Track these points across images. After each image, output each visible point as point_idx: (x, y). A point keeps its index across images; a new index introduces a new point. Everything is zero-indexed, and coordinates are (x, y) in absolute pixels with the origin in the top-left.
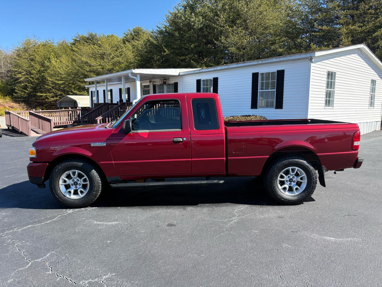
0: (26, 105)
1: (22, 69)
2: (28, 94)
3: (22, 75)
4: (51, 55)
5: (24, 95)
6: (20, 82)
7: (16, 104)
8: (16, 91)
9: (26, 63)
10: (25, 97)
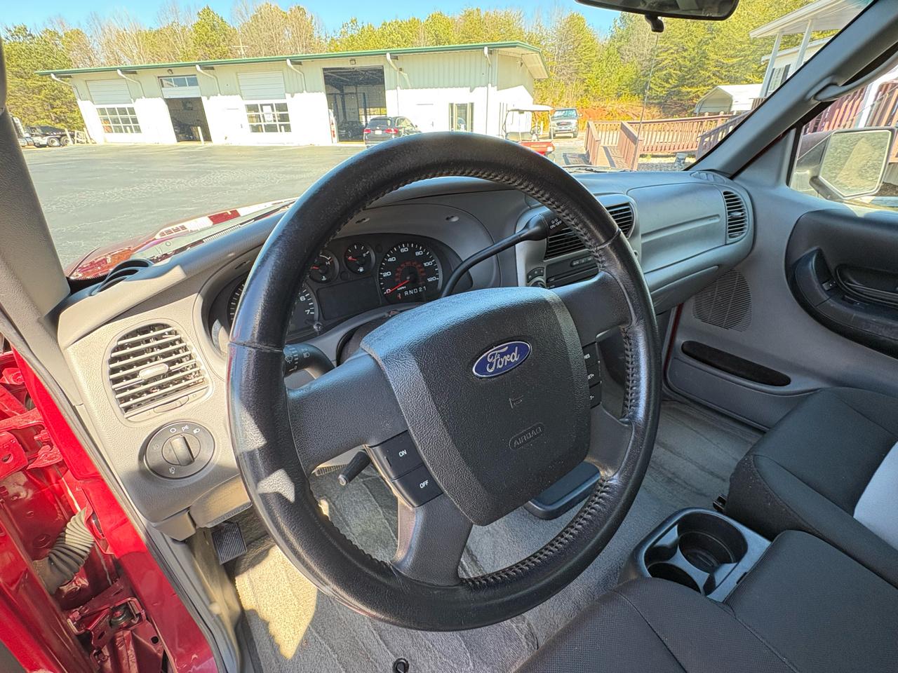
0: (660, 113)
2: (668, 91)
3: (668, 54)
5: (661, 92)
6: (661, 69)
8: (651, 85)
10: (663, 97)
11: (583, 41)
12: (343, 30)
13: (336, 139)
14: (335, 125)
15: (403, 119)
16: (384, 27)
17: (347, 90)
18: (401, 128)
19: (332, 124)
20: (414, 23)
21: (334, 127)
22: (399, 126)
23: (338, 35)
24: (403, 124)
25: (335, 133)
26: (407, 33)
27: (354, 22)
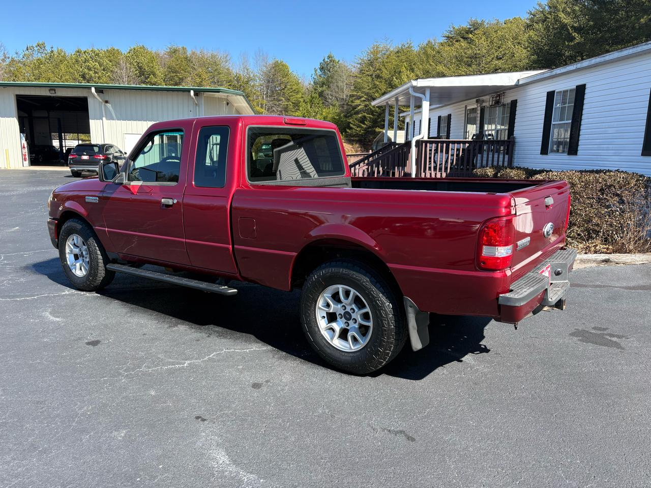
0: (361, 147)
1: (363, 92)
2: (365, 130)
3: (361, 101)
4: (403, 67)
5: (360, 131)
6: (357, 113)
7: (349, 145)
8: (351, 125)
9: (369, 82)
10: (362, 135)
11: (289, 84)
12: (27, 52)
13: (27, 163)
14: (26, 149)
15: (112, 146)
16: (78, 54)
17: (36, 114)
18: (110, 154)
19: (24, 147)
20: (113, 54)
21: (26, 151)
22: (108, 152)
23: (21, 56)
24: (112, 151)
25: (27, 157)
26: (106, 61)
27: (41, 46)
